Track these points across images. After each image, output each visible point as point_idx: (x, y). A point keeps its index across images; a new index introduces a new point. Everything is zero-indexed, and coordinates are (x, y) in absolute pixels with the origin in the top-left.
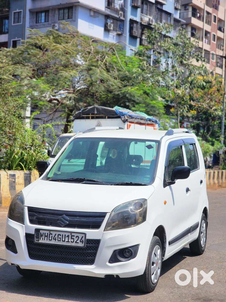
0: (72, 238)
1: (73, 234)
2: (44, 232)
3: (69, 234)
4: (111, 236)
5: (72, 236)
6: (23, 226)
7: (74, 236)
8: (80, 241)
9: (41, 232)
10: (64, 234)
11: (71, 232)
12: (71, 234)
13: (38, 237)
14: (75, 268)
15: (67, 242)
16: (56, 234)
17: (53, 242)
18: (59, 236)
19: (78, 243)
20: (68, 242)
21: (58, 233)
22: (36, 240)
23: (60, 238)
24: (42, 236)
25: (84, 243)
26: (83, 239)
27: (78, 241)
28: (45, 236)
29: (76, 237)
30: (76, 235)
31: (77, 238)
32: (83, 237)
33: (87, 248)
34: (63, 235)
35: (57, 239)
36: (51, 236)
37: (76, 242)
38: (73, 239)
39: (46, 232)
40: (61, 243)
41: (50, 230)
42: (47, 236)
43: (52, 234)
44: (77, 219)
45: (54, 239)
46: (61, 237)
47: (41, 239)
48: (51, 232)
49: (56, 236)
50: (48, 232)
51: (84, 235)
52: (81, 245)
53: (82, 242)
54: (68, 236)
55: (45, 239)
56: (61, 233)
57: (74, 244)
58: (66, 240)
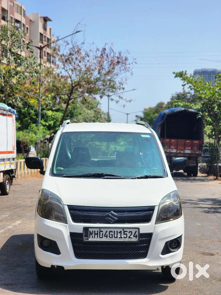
0: (124, 234)
1: (125, 230)
2: (94, 230)
3: (121, 230)
4: (163, 229)
5: (124, 232)
6: (66, 226)
7: (127, 231)
8: (134, 236)
9: (90, 230)
10: (116, 230)
11: (123, 228)
12: (123, 230)
13: (87, 236)
14: (128, 263)
15: (119, 238)
16: (107, 231)
17: (104, 239)
18: (111, 233)
19: (132, 238)
20: (121, 237)
21: (109, 230)
22: (85, 239)
23: (112, 235)
24: (91, 234)
25: (138, 237)
26: (137, 234)
27: (132, 236)
28: (95, 234)
29: (129, 232)
30: (129, 230)
31: (131, 233)
32: (136, 232)
33: (140, 242)
34: (114, 231)
35: (108, 235)
36: (101, 233)
37: (129, 237)
38: (126, 234)
39: (96, 230)
40: (113, 240)
41: (100, 228)
42: (97, 234)
43: (102, 231)
44: (126, 214)
45: (105, 236)
46: (113, 233)
47: (91, 237)
48: (102, 230)
49: (108, 233)
50: (98, 230)
51: (137, 230)
52: (134, 239)
53: (136, 237)
54: (120, 232)
55: (95, 237)
56: (113, 230)
57: (127, 240)
58: (119, 236)
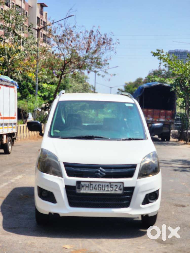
0: (111, 187)
1: (112, 184)
2: (85, 183)
3: (108, 184)
5: (111, 185)
6: (62, 179)
7: (113, 185)
8: (119, 189)
9: (82, 183)
10: (104, 184)
11: (110, 183)
12: (110, 184)
13: (79, 188)
14: (114, 211)
16: (96, 185)
17: (94, 192)
18: (100, 186)
19: (117, 191)
20: (108, 190)
21: (98, 184)
22: (78, 191)
23: (100, 188)
24: (83, 186)
26: (122, 187)
27: (117, 189)
28: (86, 187)
30: (115, 184)
31: (116, 186)
33: (124, 194)
35: (97, 188)
36: (91, 186)
37: (115, 190)
38: (113, 187)
39: (87, 184)
40: (101, 192)
41: (90, 182)
42: (88, 187)
43: (92, 185)
45: (94, 189)
46: (101, 186)
47: (83, 189)
48: (92, 183)
49: (97, 186)
51: (122, 184)
52: (119, 192)
53: (121, 189)
54: (108, 186)
55: (86, 189)
56: (101, 184)
57: (113, 192)
58: (106, 189)
